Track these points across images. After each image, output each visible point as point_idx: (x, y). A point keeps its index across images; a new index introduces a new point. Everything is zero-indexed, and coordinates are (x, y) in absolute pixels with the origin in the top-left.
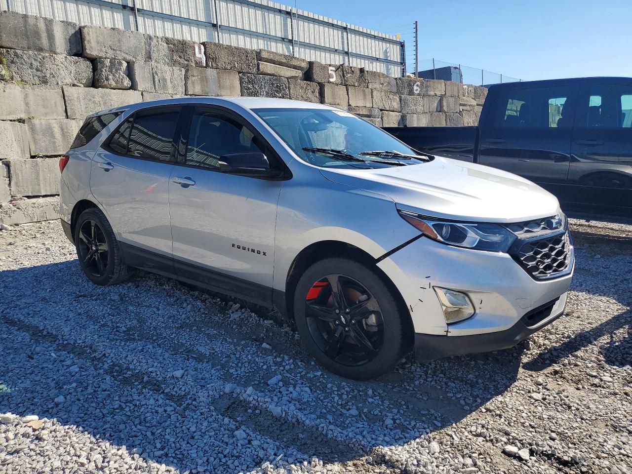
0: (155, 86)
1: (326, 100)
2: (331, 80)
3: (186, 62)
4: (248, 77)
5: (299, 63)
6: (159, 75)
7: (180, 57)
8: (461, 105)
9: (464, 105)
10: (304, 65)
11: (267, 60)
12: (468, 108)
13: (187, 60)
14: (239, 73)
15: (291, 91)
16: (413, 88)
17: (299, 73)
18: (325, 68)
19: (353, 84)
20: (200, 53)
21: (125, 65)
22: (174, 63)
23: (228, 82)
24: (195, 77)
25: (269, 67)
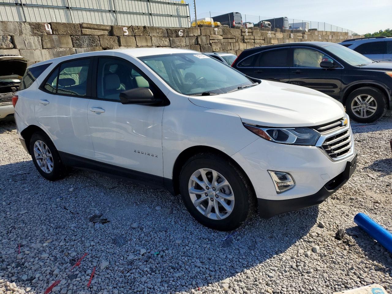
0: (25, 46)
1: (122, 44)
2: (125, 34)
3: (41, 33)
4: (76, 37)
5: (105, 27)
6: (27, 41)
7: (38, 31)
8: (210, 40)
9: (213, 40)
10: (108, 28)
11: (86, 28)
12: (216, 41)
13: (41, 32)
14: (71, 36)
15: (101, 42)
16: (178, 33)
17: (106, 33)
18: (121, 28)
19: (139, 35)
20: (48, 28)
21: (9, 37)
22: (34, 34)
23: (65, 41)
24: (47, 40)
25: (87, 31)
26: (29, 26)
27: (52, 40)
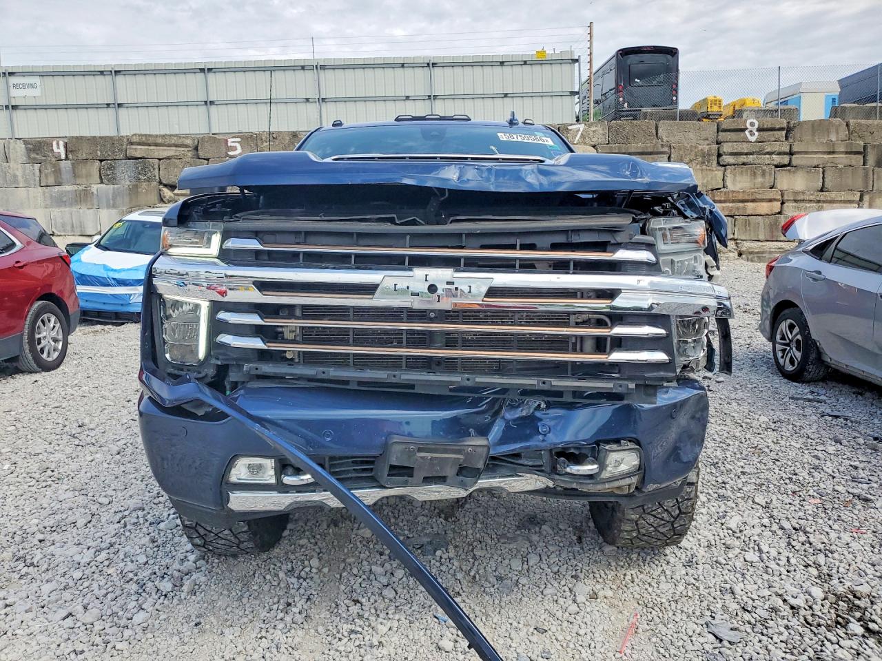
5: (181, 141)
7: (37, 154)
10: (189, 142)
11: (139, 144)
13: (43, 156)
14: (100, 161)
15: (161, 172)
18: (220, 139)
20: (59, 148)
22: (28, 161)
23: (84, 171)
24: (48, 170)
25: (139, 151)
26: (24, 146)
27: (57, 172)
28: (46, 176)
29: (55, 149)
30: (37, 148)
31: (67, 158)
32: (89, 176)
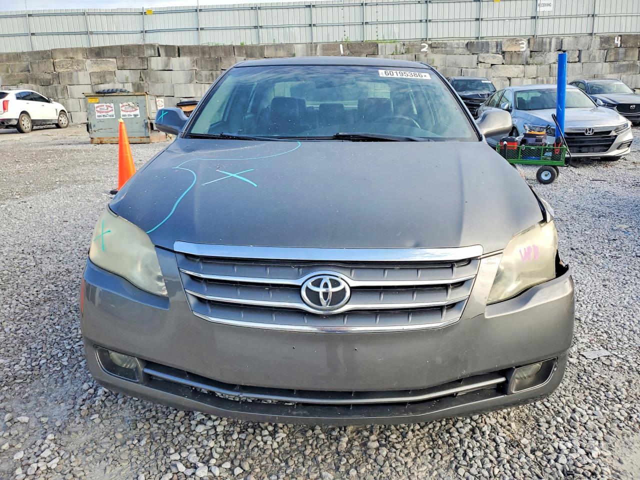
0: (590, 59)
6: (593, 54)
7: (606, 45)
13: (609, 45)
20: (618, 41)
21: (578, 52)
22: (601, 48)
23: (631, 53)
24: (612, 53)
26: (599, 40)
27: (617, 54)
28: (610, 56)
29: (616, 42)
30: (606, 40)
31: (621, 46)
32: (633, 56)
